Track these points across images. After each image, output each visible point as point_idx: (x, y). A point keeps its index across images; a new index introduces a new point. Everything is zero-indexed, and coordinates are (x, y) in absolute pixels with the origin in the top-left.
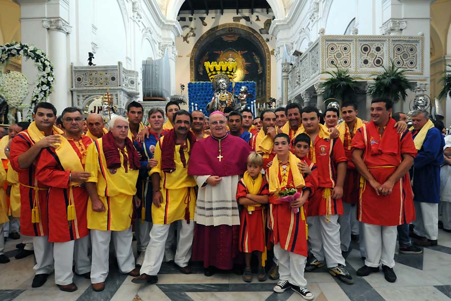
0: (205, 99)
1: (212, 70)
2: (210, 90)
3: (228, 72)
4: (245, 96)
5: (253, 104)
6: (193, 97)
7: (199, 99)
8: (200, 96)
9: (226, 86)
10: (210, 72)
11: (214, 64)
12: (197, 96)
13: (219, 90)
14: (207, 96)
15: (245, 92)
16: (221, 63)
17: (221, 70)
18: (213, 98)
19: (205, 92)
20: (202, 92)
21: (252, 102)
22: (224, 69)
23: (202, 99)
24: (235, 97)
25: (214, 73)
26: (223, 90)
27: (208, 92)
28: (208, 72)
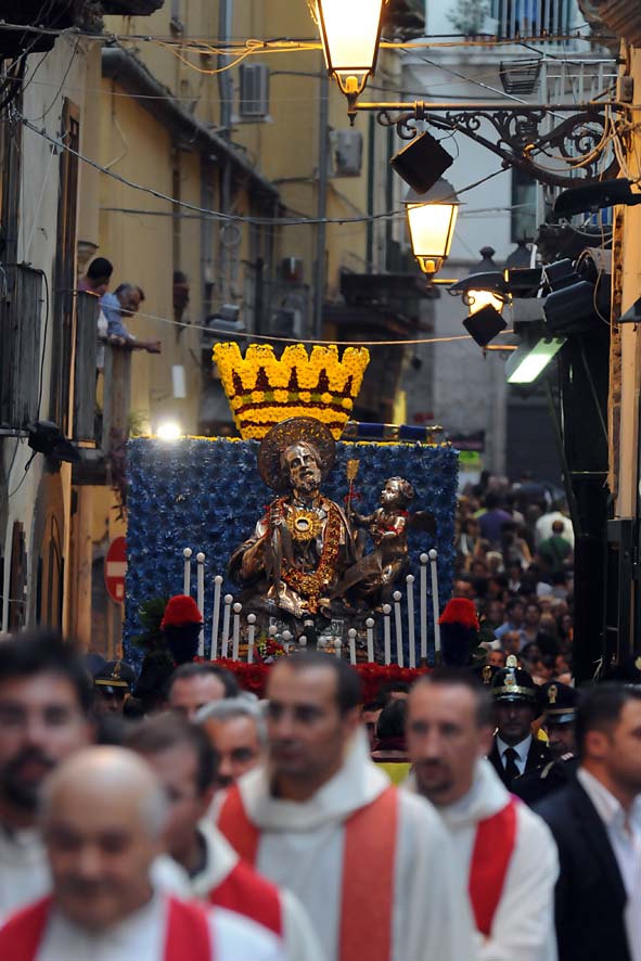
0: (212, 518)
1: (249, 382)
2: (234, 477)
3: (326, 398)
4: (400, 521)
5: (428, 565)
6: (155, 507)
7: (180, 521)
8: (186, 503)
9: (316, 477)
10: (240, 391)
11: (260, 356)
12: (170, 504)
13: (286, 489)
14: (220, 503)
15: (400, 505)
16: (294, 355)
17: (293, 386)
18: (261, 530)
19: (212, 489)
20: (196, 488)
21: (424, 556)
22: (308, 379)
23: (197, 521)
24: (356, 524)
25: (258, 397)
26: (302, 491)
27: (226, 487)
28: (230, 389)
